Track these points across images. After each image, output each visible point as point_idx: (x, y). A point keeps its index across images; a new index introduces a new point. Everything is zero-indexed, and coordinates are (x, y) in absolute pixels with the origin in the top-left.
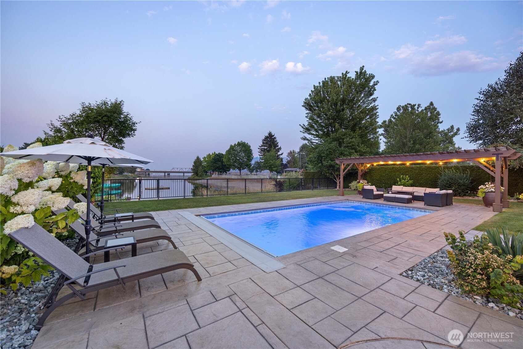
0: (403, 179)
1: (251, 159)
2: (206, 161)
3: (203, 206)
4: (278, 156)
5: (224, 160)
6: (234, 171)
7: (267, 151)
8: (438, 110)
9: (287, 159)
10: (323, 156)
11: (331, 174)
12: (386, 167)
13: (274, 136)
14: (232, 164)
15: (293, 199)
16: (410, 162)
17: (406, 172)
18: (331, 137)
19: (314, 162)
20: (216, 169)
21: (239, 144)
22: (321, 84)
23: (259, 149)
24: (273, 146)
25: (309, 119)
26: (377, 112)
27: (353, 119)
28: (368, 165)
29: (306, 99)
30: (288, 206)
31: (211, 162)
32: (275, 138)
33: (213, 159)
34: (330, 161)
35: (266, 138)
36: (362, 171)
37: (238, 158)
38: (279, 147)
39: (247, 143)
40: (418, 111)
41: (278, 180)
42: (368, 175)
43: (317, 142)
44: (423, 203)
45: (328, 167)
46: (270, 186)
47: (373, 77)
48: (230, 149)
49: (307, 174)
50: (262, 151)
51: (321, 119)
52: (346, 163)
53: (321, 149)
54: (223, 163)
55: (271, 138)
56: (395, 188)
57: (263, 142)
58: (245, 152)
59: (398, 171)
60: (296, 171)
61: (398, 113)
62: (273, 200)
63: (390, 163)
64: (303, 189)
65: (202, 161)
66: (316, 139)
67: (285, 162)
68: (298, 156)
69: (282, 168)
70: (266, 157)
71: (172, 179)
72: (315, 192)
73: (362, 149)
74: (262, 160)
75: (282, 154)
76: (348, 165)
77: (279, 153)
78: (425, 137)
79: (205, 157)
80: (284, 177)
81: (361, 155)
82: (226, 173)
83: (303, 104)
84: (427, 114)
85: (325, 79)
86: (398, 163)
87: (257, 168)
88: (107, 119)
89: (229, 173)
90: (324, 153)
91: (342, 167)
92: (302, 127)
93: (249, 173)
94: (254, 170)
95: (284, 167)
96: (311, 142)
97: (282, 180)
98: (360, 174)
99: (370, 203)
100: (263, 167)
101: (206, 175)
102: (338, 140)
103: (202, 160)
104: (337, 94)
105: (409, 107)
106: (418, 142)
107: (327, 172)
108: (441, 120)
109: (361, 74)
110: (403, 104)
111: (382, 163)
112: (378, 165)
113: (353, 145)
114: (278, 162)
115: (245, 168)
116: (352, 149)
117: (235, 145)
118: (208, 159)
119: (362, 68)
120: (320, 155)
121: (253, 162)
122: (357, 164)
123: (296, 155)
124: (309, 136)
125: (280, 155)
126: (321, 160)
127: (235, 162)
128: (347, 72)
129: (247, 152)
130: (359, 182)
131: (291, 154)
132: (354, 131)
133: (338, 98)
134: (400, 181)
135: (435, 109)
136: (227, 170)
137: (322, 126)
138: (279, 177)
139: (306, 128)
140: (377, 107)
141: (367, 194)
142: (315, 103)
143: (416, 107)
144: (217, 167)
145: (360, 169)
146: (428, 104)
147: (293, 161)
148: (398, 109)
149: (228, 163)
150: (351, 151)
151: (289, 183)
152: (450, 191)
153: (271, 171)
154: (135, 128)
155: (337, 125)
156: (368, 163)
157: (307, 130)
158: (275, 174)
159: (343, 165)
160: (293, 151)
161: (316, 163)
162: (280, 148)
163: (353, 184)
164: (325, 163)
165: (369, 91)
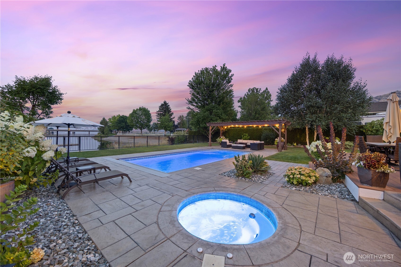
0: (245, 136)
1: (150, 121)
2: (111, 122)
3: (119, 154)
4: (171, 119)
5: (128, 121)
6: (137, 130)
7: (163, 115)
8: (270, 93)
9: (177, 122)
10: (200, 121)
11: (206, 133)
12: (235, 128)
13: (168, 104)
14: (134, 124)
15: (179, 149)
16: (247, 126)
17: (247, 131)
18: (205, 108)
19: (194, 124)
20: (121, 128)
21: (140, 109)
22: (200, 72)
23: (156, 113)
24: (167, 112)
25: (192, 95)
26: (233, 94)
27: (219, 97)
28: (226, 127)
29: (190, 81)
30: (176, 153)
31: (116, 123)
32: (169, 106)
33: (118, 120)
34: (204, 124)
35: (162, 105)
36: (222, 131)
37: (140, 120)
38: (172, 112)
39: (147, 109)
40: (260, 92)
41: (171, 137)
42: (226, 134)
43: (197, 111)
44: (250, 149)
45: (203, 128)
46: (165, 141)
47: (230, 71)
48: (133, 113)
49: (190, 133)
50: (159, 115)
51: (200, 96)
52: (213, 125)
53: (199, 116)
54: (127, 124)
55: (165, 106)
56: (239, 141)
57: (159, 109)
58: (145, 115)
59: (243, 131)
60: (184, 131)
61: (249, 93)
62: (167, 150)
63: (237, 126)
64: (187, 143)
65: (108, 122)
66: (196, 109)
67: (176, 123)
68: (186, 120)
69: (174, 128)
70: (162, 120)
71: (86, 136)
72: (195, 144)
73: (223, 117)
74: (159, 122)
75: (174, 118)
76: (214, 127)
77: (172, 117)
78: (262, 110)
79: (110, 119)
80: (176, 135)
81: (223, 121)
82: (129, 132)
83: (188, 84)
84: (264, 95)
85: (202, 69)
86: (241, 126)
87: (154, 128)
88: (40, 90)
89: (132, 132)
90: (201, 119)
91: (211, 128)
92: (188, 100)
93: (148, 132)
94: (152, 129)
95: (175, 128)
96: (193, 111)
97: (173, 137)
98: (221, 132)
99: (224, 149)
100: (159, 127)
101: (111, 133)
102: (210, 111)
103: (108, 120)
104: (210, 80)
105: (255, 90)
106: (257, 113)
107: (203, 131)
108: (271, 100)
109: (224, 68)
110: (252, 88)
111: (232, 126)
112: (231, 127)
113: (218, 114)
114: (171, 124)
115: (146, 128)
116: (218, 117)
117: (137, 109)
118: (113, 120)
119: (224, 65)
120: (198, 120)
121: (152, 123)
122: (219, 126)
123: (184, 119)
124: (192, 107)
125: (173, 118)
126: (199, 123)
127: (137, 123)
128: (215, 66)
129: (147, 115)
130: (220, 138)
131: (181, 118)
132: (219, 105)
133: (210, 83)
134: (244, 137)
135: (269, 92)
136: (130, 130)
137: (200, 101)
138: (172, 135)
139: (190, 101)
140: (233, 91)
141: (224, 145)
142: (196, 84)
143: (259, 90)
144: (122, 127)
145: (221, 130)
146: (265, 89)
147: (182, 124)
148: (249, 90)
149: (131, 124)
150: (217, 118)
151: (178, 139)
152: (263, 142)
153: (166, 130)
154: (61, 97)
155: (209, 101)
156: (226, 126)
157: (190, 102)
158: (169, 133)
159: (211, 127)
160: (182, 115)
161: (196, 125)
162: (173, 114)
163: (219, 140)
164: (201, 125)
165: (229, 80)
